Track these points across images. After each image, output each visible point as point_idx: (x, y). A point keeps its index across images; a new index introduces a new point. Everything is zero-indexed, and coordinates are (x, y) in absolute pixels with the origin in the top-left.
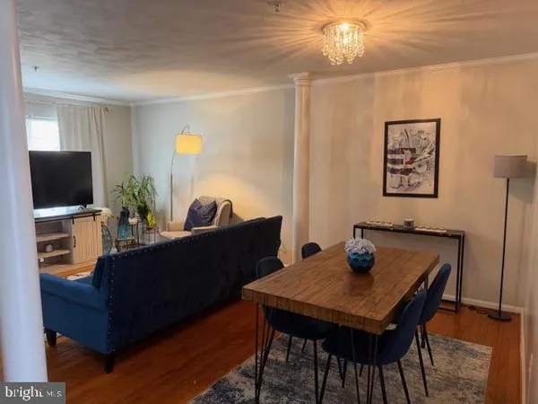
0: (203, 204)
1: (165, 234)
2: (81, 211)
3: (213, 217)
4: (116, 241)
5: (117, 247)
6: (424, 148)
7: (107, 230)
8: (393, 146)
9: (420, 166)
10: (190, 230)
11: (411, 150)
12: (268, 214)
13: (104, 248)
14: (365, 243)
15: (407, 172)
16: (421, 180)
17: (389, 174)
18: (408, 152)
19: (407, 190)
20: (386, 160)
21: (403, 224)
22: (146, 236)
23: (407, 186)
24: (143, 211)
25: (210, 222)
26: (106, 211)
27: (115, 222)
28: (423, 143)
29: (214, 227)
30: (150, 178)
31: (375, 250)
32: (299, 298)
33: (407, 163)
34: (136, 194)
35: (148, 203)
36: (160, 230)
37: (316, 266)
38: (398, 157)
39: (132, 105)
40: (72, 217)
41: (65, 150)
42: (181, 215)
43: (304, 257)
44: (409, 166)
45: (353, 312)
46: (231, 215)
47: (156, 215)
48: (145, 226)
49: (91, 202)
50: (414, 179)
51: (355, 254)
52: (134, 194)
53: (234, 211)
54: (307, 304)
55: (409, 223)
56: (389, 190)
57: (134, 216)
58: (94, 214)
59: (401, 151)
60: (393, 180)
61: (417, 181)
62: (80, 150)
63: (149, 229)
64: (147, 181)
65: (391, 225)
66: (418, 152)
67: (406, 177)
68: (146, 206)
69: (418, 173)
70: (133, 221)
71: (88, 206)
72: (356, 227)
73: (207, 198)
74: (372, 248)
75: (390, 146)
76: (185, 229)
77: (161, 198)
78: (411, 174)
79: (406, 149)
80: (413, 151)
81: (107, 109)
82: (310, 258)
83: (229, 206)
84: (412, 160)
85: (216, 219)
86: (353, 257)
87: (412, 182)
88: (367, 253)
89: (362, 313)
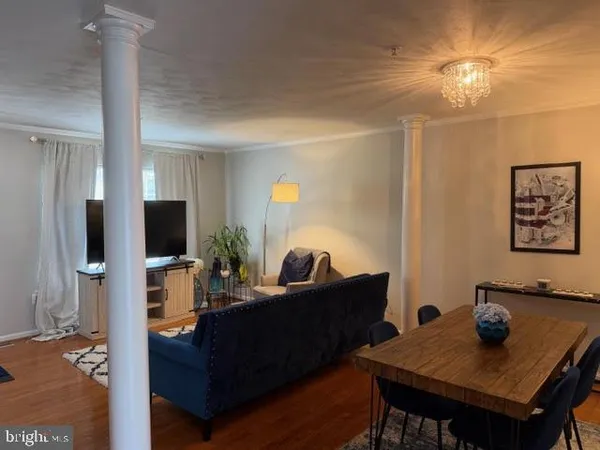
0: (299, 256)
1: (258, 288)
2: (174, 262)
3: (309, 272)
4: (208, 294)
5: (208, 300)
6: (560, 196)
7: (199, 282)
8: (522, 194)
9: (556, 217)
10: (285, 286)
11: (543, 197)
12: (373, 270)
13: (196, 301)
14: (498, 309)
15: (540, 224)
16: (558, 233)
17: (517, 226)
18: (541, 199)
19: (541, 245)
20: (513, 210)
21: (536, 285)
22: (238, 290)
23: (540, 242)
24: (236, 263)
25: (306, 277)
26: (199, 262)
27: (208, 274)
28: (560, 190)
29: (310, 282)
30: (243, 229)
31: (510, 317)
32: (423, 372)
33: (540, 214)
34: (229, 244)
35: (240, 255)
36: (252, 284)
37: (439, 334)
38: (527, 206)
39: (226, 152)
40: (165, 269)
41: (160, 199)
42: (274, 268)
43: (421, 323)
44: (543, 218)
45: (490, 391)
46: (330, 269)
47: (248, 268)
48: (237, 279)
49: (184, 252)
50: (549, 233)
51: (486, 322)
52: (226, 246)
53: (332, 265)
54: (434, 380)
55: (543, 285)
56: (519, 245)
57: (226, 269)
58: (187, 265)
59: (532, 199)
60: (523, 233)
61: (553, 234)
62: (175, 199)
63: (241, 282)
64: (240, 232)
65: (522, 286)
66: (553, 200)
67: (539, 231)
68: (238, 257)
69: (554, 226)
70: (225, 273)
71: (181, 257)
72: (478, 288)
73: (303, 249)
74: (507, 315)
75: (518, 193)
76: (279, 284)
77: (253, 249)
78: (545, 226)
79: (538, 197)
80: (547, 199)
81: (201, 158)
82: (429, 324)
83: (327, 260)
84: (546, 210)
85: (312, 274)
86: (483, 326)
87: (547, 236)
88: (501, 322)
89: (501, 393)
